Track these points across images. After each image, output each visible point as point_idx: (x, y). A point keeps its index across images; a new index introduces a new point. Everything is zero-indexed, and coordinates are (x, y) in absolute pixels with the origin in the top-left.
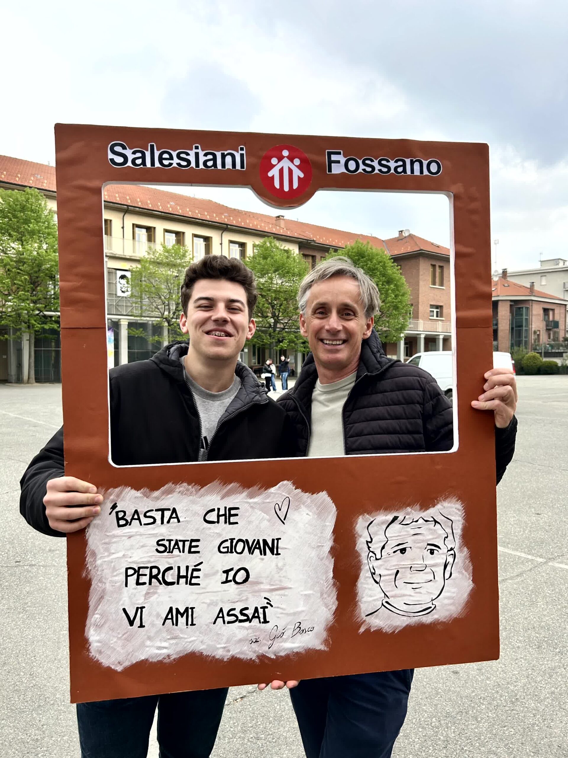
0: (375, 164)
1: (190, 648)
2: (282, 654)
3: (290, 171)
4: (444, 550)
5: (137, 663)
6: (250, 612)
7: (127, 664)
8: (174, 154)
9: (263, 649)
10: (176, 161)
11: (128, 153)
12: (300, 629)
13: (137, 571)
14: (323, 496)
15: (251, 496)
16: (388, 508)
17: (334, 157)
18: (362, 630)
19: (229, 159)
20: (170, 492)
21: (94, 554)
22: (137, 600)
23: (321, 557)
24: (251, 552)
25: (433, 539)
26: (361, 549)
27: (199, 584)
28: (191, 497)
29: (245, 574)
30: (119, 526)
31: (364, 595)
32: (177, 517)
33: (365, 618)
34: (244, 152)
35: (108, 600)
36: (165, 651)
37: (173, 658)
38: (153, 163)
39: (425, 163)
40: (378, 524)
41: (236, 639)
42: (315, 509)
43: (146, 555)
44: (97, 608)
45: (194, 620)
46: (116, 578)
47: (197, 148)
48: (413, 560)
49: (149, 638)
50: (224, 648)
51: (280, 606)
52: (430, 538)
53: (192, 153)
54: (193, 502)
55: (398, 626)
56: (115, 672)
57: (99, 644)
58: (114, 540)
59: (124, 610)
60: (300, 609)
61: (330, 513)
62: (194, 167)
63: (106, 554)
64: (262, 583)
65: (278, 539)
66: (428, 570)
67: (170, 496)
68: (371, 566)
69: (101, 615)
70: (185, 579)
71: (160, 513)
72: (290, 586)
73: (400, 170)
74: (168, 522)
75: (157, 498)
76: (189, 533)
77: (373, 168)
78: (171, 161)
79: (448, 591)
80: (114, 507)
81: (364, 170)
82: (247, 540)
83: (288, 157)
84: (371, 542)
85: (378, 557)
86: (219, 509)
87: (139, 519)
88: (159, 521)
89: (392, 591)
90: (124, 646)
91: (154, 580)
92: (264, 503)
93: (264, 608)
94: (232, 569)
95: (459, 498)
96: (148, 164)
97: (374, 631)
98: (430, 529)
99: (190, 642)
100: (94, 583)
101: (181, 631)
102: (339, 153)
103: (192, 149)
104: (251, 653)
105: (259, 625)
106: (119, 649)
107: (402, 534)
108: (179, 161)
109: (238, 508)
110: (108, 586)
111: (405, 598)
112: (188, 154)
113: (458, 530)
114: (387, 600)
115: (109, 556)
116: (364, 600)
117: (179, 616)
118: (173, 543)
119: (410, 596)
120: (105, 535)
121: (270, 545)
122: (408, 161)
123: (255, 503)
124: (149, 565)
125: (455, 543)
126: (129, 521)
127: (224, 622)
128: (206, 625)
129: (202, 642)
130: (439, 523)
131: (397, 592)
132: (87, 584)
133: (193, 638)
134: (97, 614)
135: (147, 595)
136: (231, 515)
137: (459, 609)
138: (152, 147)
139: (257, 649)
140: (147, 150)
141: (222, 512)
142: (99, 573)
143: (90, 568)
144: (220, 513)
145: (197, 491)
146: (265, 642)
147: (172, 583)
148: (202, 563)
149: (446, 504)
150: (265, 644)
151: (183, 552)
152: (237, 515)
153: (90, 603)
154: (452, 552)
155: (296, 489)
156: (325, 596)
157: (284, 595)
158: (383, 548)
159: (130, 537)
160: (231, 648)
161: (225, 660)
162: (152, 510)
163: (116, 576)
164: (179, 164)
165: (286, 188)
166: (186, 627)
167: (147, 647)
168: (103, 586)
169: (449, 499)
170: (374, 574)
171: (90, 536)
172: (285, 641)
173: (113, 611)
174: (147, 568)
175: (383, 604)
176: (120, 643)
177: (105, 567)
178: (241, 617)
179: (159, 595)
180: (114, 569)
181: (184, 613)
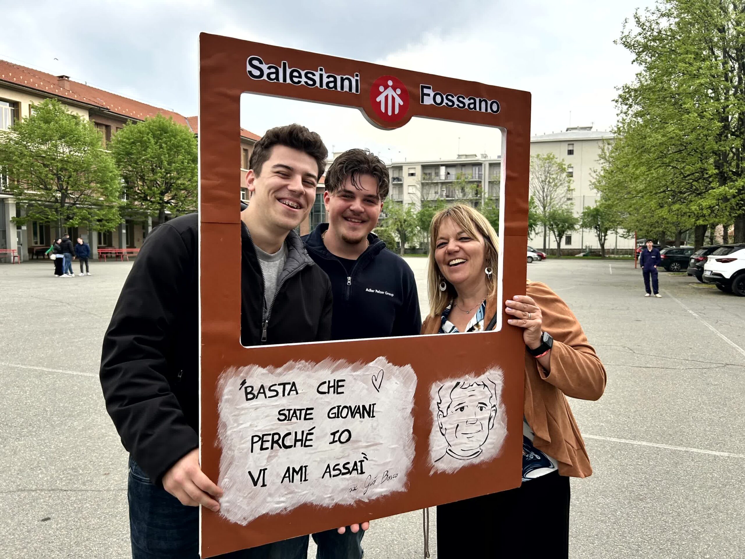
0: (455, 99)
1: (303, 501)
2: (374, 498)
3: (393, 99)
4: (489, 407)
5: (259, 517)
6: (350, 466)
7: (251, 518)
8: (303, 73)
9: (359, 495)
10: (304, 79)
11: (264, 67)
12: (387, 477)
13: (261, 438)
14: (408, 368)
15: (355, 370)
16: (453, 376)
17: (426, 91)
18: (432, 473)
19: (346, 83)
20: (291, 368)
21: (225, 426)
22: (260, 463)
23: (405, 417)
24: (353, 416)
25: (482, 398)
26: (433, 409)
27: (311, 446)
28: (308, 372)
29: (348, 435)
30: (248, 399)
31: (434, 445)
32: (296, 390)
33: (434, 463)
34: (358, 78)
35: (236, 465)
36: (282, 505)
37: (289, 509)
38: (285, 79)
39: (489, 103)
40: (446, 389)
41: (339, 489)
42: (402, 379)
43: (269, 424)
44: (226, 473)
45: (307, 476)
46: (244, 445)
47: (321, 70)
48: (469, 416)
49: (270, 495)
50: (330, 497)
51: (374, 459)
52: (480, 398)
53: (317, 74)
54: (309, 377)
55: (456, 468)
56: (241, 526)
57: (228, 504)
58: (243, 412)
59: (250, 473)
60: (388, 460)
61: (412, 381)
62: (319, 87)
63: (235, 425)
64: (360, 441)
65: (374, 405)
66: (478, 423)
67: (291, 372)
68: (440, 422)
69: (230, 478)
70: (300, 442)
71: (282, 386)
72: (381, 442)
73: (472, 106)
74: (289, 394)
75: (280, 374)
76: (305, 402)
77: (453, 102)
78: (300, 79)
79: (491, 439)
80: (244, 383)
81: (447, 104)
82: (350, 407)
83: (392, 87)
84: (440, 403)
85: (445, 414)
86: (329, 382)
87: (264, 393)
88: (281, 394)
89: (453, 441)
90: (248, 504)
91: (275, 445)
92: (364, 375)
93: (361, 462)
94: (338, 431)
95: (502, 367)
96: (281, 80)
97: (441, 473)
98: (481, 391)
99: (303, 495)
100: (224, 451)
101: (296, 486)
102: (429, 88)
103: (317, 71)
104: (351, 499)
105: (356, 475)
106: (244, 506)
107: (462, 395)
108: (306, 80)
109: (344, 381)
110: (236, 453)
111: (462, 445)
112: (314, 75)
113: (499, 392)
114: (450, 448)
115: (238, 426)
116: (434, 449)
117: (295, 474)
118: (292, 412)
119: (466, 443)
120: (236, 408)
121: (368, 410)
122: (477, 100)
123: (358, 375)
124: (272, 433)
125: (496, 401)
126: (256, 395)
127: (330, 476)
128: (316, 480)
129: (312, 494)
130: (487, 386)
131: (457, 441)
132: (219, 452)
133: (305, 492)
134: (227, 478)
135: (270, 458)
136: (338, 386)
137: (498, 450)
138: (285, 64)
139: (355, 496)
140: (280, 67)
141: (332, 384)
142: (229, 442)
143: (221, 438)
144: (330, 385)
145: (313, 367)
146: (361, 489)
147: (290, 447)
148: (314, 428)
149: (492, 371)
150: (361, 491)
151: (300, 419)
152: (343, 386)
153: (221, 469)
154: (494, 408)
155: (388, 363)
156: (407, 448)
157: (377, 450)
158: (449, 407)
159: (256, 409)
160: (335, 497)
161: (330, 507)
162: (276, 385)
163: (243, 443)
164: (306, 83)
165: (390, 113)
166: (300, 482)
167: (268, 502)
168: (232, 454)
169: (494, 368)
170: (442, 428)
171: (222, 409)
172: (376, 487)
173: (240, 474)
174: (270, 435)
175: (447, 452)
176: (246, 501)
177: (234, 436)
178: (344, 471)
179: (279, 458)
180: (242, 438)
181: (299, 471)
